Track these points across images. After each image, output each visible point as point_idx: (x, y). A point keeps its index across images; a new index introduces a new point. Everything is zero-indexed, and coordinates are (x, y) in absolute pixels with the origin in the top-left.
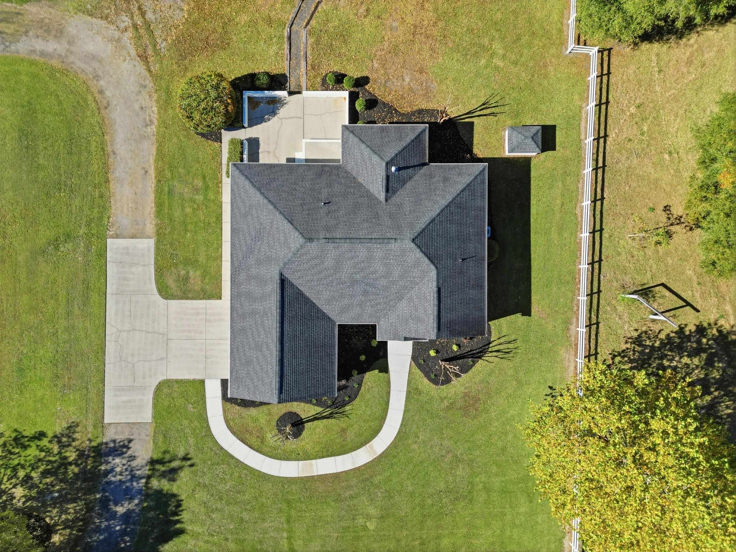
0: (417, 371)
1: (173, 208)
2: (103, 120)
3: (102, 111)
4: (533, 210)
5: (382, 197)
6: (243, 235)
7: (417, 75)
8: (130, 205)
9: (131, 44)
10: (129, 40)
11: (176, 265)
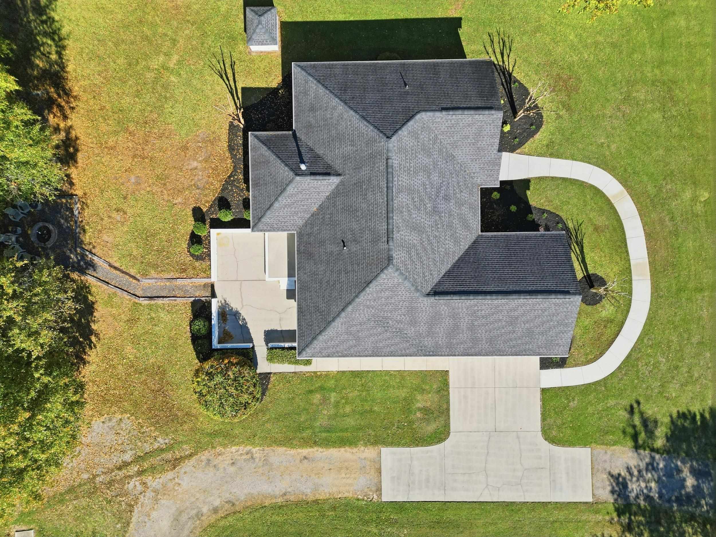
0: (527, 146)
1: (346, 427)
2: (247, 507)
3: (237, 509)
4: (341, 17)
5: (335, 181)
6: (380, 342)
7: (190, 153)
8: (343, 475)
9: (160, 477)
10: (156, 480)
11: (411, 423)
